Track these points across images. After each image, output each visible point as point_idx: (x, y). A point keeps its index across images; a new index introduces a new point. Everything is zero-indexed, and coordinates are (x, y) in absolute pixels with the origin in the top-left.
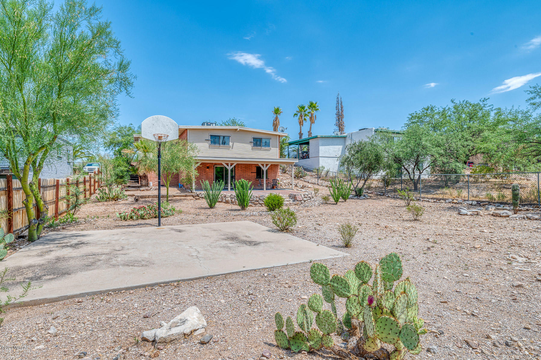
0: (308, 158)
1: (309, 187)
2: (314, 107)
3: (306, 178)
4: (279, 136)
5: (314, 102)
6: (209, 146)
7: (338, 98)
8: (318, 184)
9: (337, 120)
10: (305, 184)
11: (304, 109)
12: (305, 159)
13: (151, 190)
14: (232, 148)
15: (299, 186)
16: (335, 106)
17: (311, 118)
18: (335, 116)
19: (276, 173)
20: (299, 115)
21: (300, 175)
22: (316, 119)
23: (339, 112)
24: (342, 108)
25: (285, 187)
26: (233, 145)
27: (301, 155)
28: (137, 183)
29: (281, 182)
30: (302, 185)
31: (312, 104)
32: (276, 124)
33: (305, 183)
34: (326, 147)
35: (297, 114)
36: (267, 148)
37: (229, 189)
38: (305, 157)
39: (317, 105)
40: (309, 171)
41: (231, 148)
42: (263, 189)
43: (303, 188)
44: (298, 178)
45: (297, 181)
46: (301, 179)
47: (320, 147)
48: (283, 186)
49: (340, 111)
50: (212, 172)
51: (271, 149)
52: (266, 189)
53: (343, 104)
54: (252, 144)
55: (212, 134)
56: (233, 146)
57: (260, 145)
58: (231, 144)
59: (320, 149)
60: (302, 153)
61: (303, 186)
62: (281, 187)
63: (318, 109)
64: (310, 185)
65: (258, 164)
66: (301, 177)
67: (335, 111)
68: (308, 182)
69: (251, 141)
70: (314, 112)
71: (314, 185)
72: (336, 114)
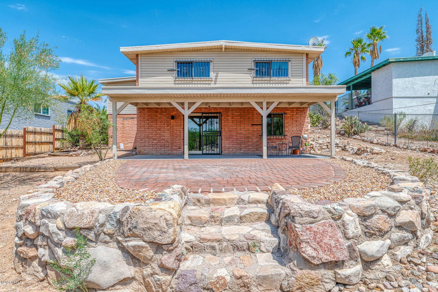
0: (369, 103)
1: (375, 151)
2: (378, 34)
3: (365, 134)
4: (307, 55)
5: (378, 28)
6: (175, 81)
7: (420, 16)
8: (396, 146)
9: (418, 49)
10: (364, 145)
11: (361, 43)
12: (363, 106)
13: (81, 155)
14: (216, 81)
15: (350, 149)
16: (415, 28)
17: (372, 52)
18: (416, 43)
19: (302, 124)
20: (353, 53)
21: (353, 130)
22: (380, 52)
23: (422, 37)
24: (428, 28)
25: (319, 152)
26: (217, 76)
27: (356, 102)
28: (105, 145)
29: (313, 143)
30: (356, 148)
31: (374, 30)
32: (317, 64)
33: (364, 143)
34: (406, 79)
35: (350, 53)
36: (282, 79)
37: (186, 156)
38: (363, 103)
39: (382, 31)
40: (371, 125)
41: (213, 82)
42: (261, 156)
43: (359, 155)
44: (349, 135)
45: (346, 141)
46: (354, 137)
47: (393, 80)
48: (316, 150)
49: (425, 34)
50: (180, 125)
51: (290, 80)
52: (269, 156)
53: (430, 23)
54: (253, 73)
55: (178, 60)
56: (216, 79)
57: (269, 75)
58: (212, 75)
59: (393, 83)
60: (357, 98)
61: (359, 150)
62: (312, 152)
63: (384, 37)
64: (377, 149)
65: (249, 103)
66: (355, 133)
67: (416, 36)
68: (372, 143)
69: (250, 68)
70: (378, 42)
71: (387, 147)
72: (417, 41)
